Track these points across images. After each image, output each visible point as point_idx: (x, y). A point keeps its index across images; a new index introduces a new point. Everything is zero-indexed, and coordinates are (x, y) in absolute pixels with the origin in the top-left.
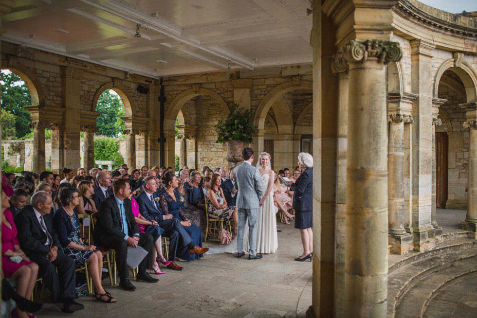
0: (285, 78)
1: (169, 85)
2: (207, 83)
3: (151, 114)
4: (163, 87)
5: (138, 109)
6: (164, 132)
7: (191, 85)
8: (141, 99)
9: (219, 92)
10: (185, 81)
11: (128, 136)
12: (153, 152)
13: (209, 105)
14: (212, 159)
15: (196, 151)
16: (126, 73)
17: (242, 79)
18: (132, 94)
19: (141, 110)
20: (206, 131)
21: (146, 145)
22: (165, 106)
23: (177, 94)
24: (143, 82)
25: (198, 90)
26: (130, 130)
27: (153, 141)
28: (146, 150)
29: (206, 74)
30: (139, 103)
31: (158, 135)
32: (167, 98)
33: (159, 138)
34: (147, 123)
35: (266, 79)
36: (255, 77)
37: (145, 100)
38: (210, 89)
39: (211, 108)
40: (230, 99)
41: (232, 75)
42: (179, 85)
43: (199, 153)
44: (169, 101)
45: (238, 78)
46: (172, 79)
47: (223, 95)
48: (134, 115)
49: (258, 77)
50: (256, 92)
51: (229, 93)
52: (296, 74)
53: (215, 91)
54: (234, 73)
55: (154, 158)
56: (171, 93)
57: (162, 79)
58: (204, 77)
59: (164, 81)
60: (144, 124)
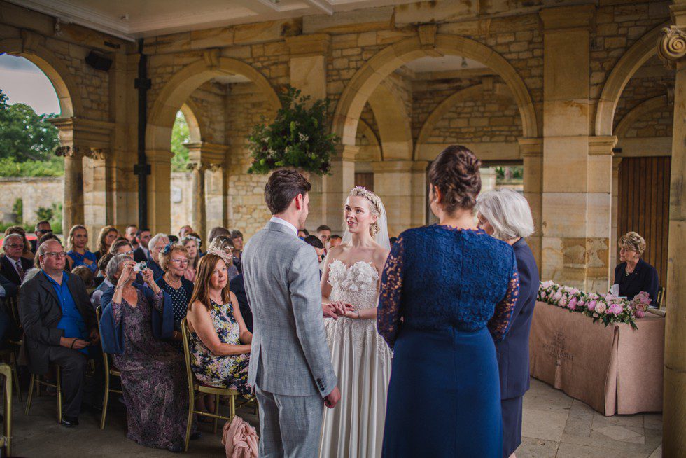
0: (401, 30)
1: (156, 54)
2: (235, 46)
3: (120, 115)
4: (144, 59)
5: (87, 103)
6: (148, 153)
7: (200, 53)
8: (96, 81)
9: (259, 65)
10: (189, 43)
11: (66, 160)
12: (123, 194)
13: (249, 106)
14: (254, 210)
15: (225, 194)
16: (54, 20)
17: (307, 34)
18: (72, 70)
19: (95, 106)
20: (243, 155)
21: (109, 180)
22: (150, 98)
23: (173, 73)
24: (98, 44)
25: (215, 62)
26: (69, 148)
27: (124, 172)
28: (109, 190)
29: (232, 28)
30: (91, 89)
31: (134, 159)
32: (153, 82)
33: (135, 166)
34: (111, 133)
35: (359, 33)
36: (336, 31)
37: (106, 85)
38: (240, 59)
39: (254, 111)
40: (282, 81)
41: (285, 28)
42: (177, 54)
43: (230, 198)
44: (156, 87)
45: (300, 32)
46: (163, 39)
47: (266, 72)
48: (78, 115)
49: (342, 30)
50: (338, 64)
51: (281, 67)
52: (427, 19)
53: (251, 64)
54: (291, 23)
55: (126, 207)
56: (160, 70)
57: (141, 42)
58: (228, 34)
59: (147, 46)
60: (103, 134)
